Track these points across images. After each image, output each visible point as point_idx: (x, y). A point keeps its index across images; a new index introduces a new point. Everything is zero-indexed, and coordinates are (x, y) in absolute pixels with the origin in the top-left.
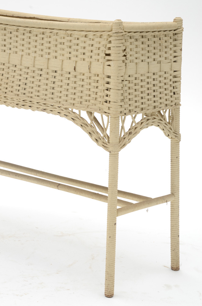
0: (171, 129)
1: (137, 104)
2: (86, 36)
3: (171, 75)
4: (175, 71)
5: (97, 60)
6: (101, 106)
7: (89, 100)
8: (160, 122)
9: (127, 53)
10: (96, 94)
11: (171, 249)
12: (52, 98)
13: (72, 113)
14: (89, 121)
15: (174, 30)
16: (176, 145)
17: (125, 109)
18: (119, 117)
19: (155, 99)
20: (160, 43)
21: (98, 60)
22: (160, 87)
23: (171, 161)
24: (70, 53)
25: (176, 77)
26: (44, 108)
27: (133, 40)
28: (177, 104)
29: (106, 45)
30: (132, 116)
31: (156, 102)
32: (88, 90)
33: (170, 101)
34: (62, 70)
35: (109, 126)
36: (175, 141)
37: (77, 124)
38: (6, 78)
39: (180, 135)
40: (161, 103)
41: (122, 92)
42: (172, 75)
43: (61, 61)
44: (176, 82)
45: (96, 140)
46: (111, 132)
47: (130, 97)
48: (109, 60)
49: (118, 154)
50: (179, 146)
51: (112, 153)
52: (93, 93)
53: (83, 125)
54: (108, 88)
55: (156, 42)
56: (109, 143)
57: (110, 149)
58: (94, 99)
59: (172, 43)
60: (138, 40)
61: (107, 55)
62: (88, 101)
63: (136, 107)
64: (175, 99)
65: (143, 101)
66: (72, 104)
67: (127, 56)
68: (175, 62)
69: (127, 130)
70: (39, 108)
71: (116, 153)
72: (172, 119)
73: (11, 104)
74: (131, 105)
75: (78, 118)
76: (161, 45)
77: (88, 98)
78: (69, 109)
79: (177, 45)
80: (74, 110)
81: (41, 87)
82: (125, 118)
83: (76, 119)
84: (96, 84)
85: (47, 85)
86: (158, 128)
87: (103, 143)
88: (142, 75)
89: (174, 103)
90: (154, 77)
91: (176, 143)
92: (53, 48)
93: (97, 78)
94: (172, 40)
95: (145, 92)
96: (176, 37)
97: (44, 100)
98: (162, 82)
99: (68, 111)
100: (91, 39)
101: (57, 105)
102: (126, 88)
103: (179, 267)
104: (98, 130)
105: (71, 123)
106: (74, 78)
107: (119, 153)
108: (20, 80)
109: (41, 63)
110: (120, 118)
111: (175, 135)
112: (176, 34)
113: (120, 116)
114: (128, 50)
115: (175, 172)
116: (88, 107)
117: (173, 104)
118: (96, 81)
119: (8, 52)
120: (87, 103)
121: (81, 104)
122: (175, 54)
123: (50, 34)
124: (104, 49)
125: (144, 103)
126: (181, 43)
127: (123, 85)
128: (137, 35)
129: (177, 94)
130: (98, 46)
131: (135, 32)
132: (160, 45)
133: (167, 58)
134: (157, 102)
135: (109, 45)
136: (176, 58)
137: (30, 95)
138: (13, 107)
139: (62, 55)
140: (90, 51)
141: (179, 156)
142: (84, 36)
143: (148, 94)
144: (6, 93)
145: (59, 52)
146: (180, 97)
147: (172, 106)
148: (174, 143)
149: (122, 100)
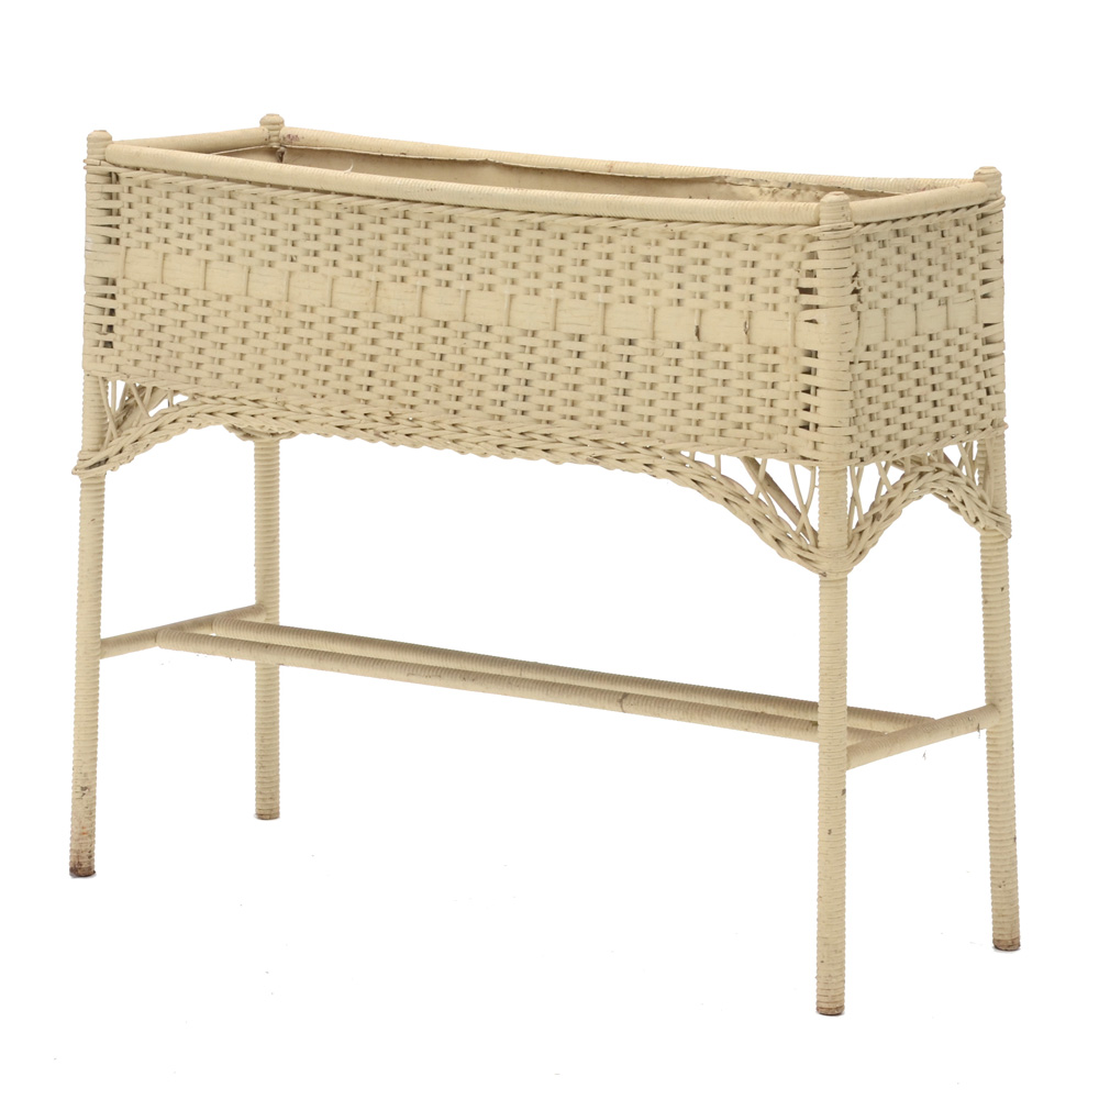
0: (984, 501)
1: (891, 429)
2: (731, 238)
3: (976, 338)
4: (986, 325)
5: (771, 307)
6: (787, 439)
7: (748, 424)
9: (862, 283)
10: (772, 406)
11: (992, 884)
12: (623, 423)
13: (694, 465)
14: (749, 484)
15: (980, 206)
16: (998, 550)
17: (862, 447)
19: (938, 411)
20: (944, 245)
21: (775, 307)
22: (950, 376)
23: (985, 602)
24: (679, 287)
25: (991, 341)
26: (598, 453)
27: (874, 246)
28: (996, 423)
29: (800, 263)
30: (879, 465)
31: (940, 419)
32: (745, 393)
33: (979, 416)
34: (653, 338)
35: (816, 496)
36: (996, 537)
37: (711, 497)
38: (457, 367)
39: (1008, 518)
40: (953, 424)
41: (850, 395)
42: (980, 337)
43: (651, 310)
44: (990, 357)
45: (777, 540)
46: (823, 513)
47: (873, 409)
48: (809, 307)
49: (846, 579)
50: (1007, 554)
51: (831, 577)
52: (760, 402)
53: (733, 498)
54: (810, 387)
55: (933, 245)
56: (817, 547)
57: (824, 566)
58: (766, 419)
59: (976, 244)
60: (887, 243)
61: (803, 291)
62: (744, 426)
64: (990, 409)
65: (906, 418)
66: (692, 438)
67: (863, 293)
68: (985, 296)
69: (865, 508)
70: (579, 453)
71: (841, 576)
72: (983, 469)
73: (476, 446)
74: (876, 434)
75: (714, 479)
76: (947, 250)
77: (744, 418)
78: (683, 453)
79: (989, 248)
80: (699, 456)
81: (581, 391)
82: (860, 471)
83: (704, 481)
84: (769, 377)
85: (602, 382)
87: (801, 548)
88: (899, 343)
89: (990, 421)
90: (932, 346)
91: (999, 543)
92: (621, 273)
93: (771, 359)
94: (974, 233)
95: (911, 393)
96: (985, 224)
97: (593, 430)
98: (953, 359)
99: (678, 458)
100: (750, 247)
101: (640, 443)
102: (861, 385)
103: (1018, 938)
104: (780, 513)
105: (692, 493)
106: (696, 360)
107: (849, 576)
108: (506, 370)
109: (578, 316)
110: (848, 473)
111: (996, 517)
112: (983, 216)
113: (848, 467)
114: (863, 275)
115: (998, 635)
116: (745, 445)
117: (986, 423)
118: (770, 368)
119: (462, 288)
120: (743, 433)
121: (721, 435)
122: (986, 275)
123: (611, 233)
124: (796, 275)
125: (908, 426)
126: (1000, 242)
127: (853, 375)
128: (885, 231)
129: (996, 393)
130: (773, 265)
131: (879, 223)
132: (944, 253)
133: (964, 288)
134: (944, 421)
135: (809, 265)
136: (989, 287)
137: (546, 415)
138: (484, 455)
139: (651, 293)
140: (748, 281)
141: (1008, 585)
142: (726, 238)
143: (919, 399)
144: (455, 412)
145: (643, 284)
146: (1004, 402)
147: (983, 430)
148: (992, 544)
149: (853, 420)
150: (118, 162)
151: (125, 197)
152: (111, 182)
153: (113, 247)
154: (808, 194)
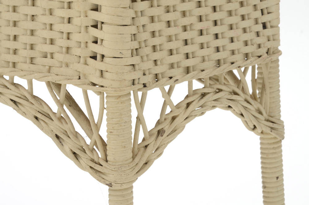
0: (260, 113)
1: (174, 59)
6: (80, 67)
7: (52, 54)
8: (234, 97)
10: (68, 39)
14: (55, 108)
16: (274, 148)
17: (144, 74)
18: (130, 94)
19: (219, 43)
22: (230, 13)
23: (264, 187)
28: (271, 51)
30: (163, 90)
31: (221, 49)
32: (48, 27)
33: (255, 46)
35: (105, 117)
36: (272, 138)
37: (24, 114)
39: (281, 124)
40: (233, 52)
41: (133, 30)
45: (74, 153)
46: (110, 132)
47: (156, 41)
49: (132, 187)
50: (281, 151)
51: (116, 187)
52: (59, 35)
54: (97, 22)
56: (107, 161)
57: (111, 178)
58: (64, 50)
62: (49, 56)
63: (172, 66)
64: (266, 39)
65: (189, 49)
66: (11, 64)
69: (151, 124)
71: (125, 186)
72: (260, 86)
74: (159, 63)
75: (28, 100)
77: (48, 48)
78: (4, 76)
80: (17, 80)
82: (144, 96)
83: (20, 101)
84: (66, 13)
86: (229, 112)
87: (93, 160)
89: (266, 50)
91: (274, 143)
95: (194, 27)
102: (144, 20)
104: (78, 128)
107: (134, 184)
110: (132, 97)
111: (271, 125)
113: (132, 92)
116: (49, 71)
117: (263, 51)
118: (66, 5)
120: (48, 61)
121: (32, 63)
125: (190, 56)
127: (136, 12)
129: (272, 27)
134: (224, 50)
141: (282, 175)
143: (201, 33)
146: (278, 34)
147: (259, 57)
148: (268, 144)
149: (136, 52)
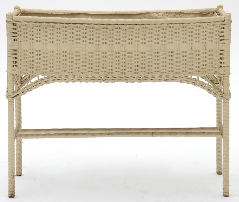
5: (211, 41)
6: (217, 70)
10: (212, 63)
12: (172, 71)
13: (192, 79)
24: (185, 38)
26: (167, 79)
29: (219, 30)
32: (205, 61)
34: (179, 51)
38: (124, 63)
43: (178, 44)
45: (214, 93)
48: (222, 40)
52: (209, 63)
53: (203, 85)
54: (222, 58)
57: (227, 98)
58: (211, 66)
61: (220, 36)
62: (205, 69)
66: (191, 73)
70: (161, 79)
77: (204, 67)
78: (188, 76)
80: (193, 77)
81: (160, 65)
84: (211, 57)
85: (165, 62)
92: (169, 37)
93: (211, 53)
97: (164, 74)
99: (187, 78)
100: (205, 28)
101: (177, 75)
106: (191, 55)
108: (138, 62)
109: (157, 47)
118: (211, 55)
119: (123, 44)
121: (199, 71)
123: (166, 28)
124: (218, 33)
130: (211, 31)
135: (222, 30)
137: (150, 71)
139: (177, 40)
140: (204, 35)
142: (198, 26)
144: (125, 73)
145: (175, 38)
150: (17, 20)
151: (19, 29)
152: (14, 26)
153: (15, 42)
154: (172, 15)
